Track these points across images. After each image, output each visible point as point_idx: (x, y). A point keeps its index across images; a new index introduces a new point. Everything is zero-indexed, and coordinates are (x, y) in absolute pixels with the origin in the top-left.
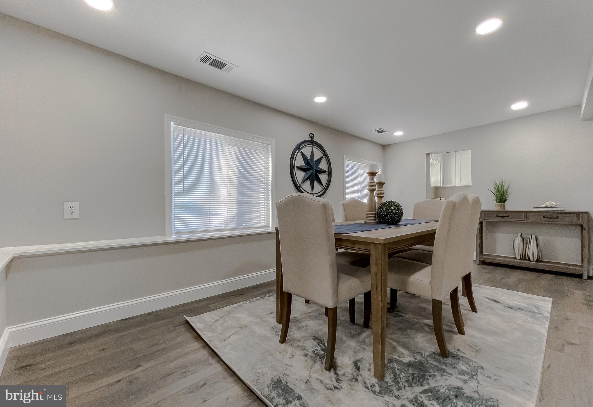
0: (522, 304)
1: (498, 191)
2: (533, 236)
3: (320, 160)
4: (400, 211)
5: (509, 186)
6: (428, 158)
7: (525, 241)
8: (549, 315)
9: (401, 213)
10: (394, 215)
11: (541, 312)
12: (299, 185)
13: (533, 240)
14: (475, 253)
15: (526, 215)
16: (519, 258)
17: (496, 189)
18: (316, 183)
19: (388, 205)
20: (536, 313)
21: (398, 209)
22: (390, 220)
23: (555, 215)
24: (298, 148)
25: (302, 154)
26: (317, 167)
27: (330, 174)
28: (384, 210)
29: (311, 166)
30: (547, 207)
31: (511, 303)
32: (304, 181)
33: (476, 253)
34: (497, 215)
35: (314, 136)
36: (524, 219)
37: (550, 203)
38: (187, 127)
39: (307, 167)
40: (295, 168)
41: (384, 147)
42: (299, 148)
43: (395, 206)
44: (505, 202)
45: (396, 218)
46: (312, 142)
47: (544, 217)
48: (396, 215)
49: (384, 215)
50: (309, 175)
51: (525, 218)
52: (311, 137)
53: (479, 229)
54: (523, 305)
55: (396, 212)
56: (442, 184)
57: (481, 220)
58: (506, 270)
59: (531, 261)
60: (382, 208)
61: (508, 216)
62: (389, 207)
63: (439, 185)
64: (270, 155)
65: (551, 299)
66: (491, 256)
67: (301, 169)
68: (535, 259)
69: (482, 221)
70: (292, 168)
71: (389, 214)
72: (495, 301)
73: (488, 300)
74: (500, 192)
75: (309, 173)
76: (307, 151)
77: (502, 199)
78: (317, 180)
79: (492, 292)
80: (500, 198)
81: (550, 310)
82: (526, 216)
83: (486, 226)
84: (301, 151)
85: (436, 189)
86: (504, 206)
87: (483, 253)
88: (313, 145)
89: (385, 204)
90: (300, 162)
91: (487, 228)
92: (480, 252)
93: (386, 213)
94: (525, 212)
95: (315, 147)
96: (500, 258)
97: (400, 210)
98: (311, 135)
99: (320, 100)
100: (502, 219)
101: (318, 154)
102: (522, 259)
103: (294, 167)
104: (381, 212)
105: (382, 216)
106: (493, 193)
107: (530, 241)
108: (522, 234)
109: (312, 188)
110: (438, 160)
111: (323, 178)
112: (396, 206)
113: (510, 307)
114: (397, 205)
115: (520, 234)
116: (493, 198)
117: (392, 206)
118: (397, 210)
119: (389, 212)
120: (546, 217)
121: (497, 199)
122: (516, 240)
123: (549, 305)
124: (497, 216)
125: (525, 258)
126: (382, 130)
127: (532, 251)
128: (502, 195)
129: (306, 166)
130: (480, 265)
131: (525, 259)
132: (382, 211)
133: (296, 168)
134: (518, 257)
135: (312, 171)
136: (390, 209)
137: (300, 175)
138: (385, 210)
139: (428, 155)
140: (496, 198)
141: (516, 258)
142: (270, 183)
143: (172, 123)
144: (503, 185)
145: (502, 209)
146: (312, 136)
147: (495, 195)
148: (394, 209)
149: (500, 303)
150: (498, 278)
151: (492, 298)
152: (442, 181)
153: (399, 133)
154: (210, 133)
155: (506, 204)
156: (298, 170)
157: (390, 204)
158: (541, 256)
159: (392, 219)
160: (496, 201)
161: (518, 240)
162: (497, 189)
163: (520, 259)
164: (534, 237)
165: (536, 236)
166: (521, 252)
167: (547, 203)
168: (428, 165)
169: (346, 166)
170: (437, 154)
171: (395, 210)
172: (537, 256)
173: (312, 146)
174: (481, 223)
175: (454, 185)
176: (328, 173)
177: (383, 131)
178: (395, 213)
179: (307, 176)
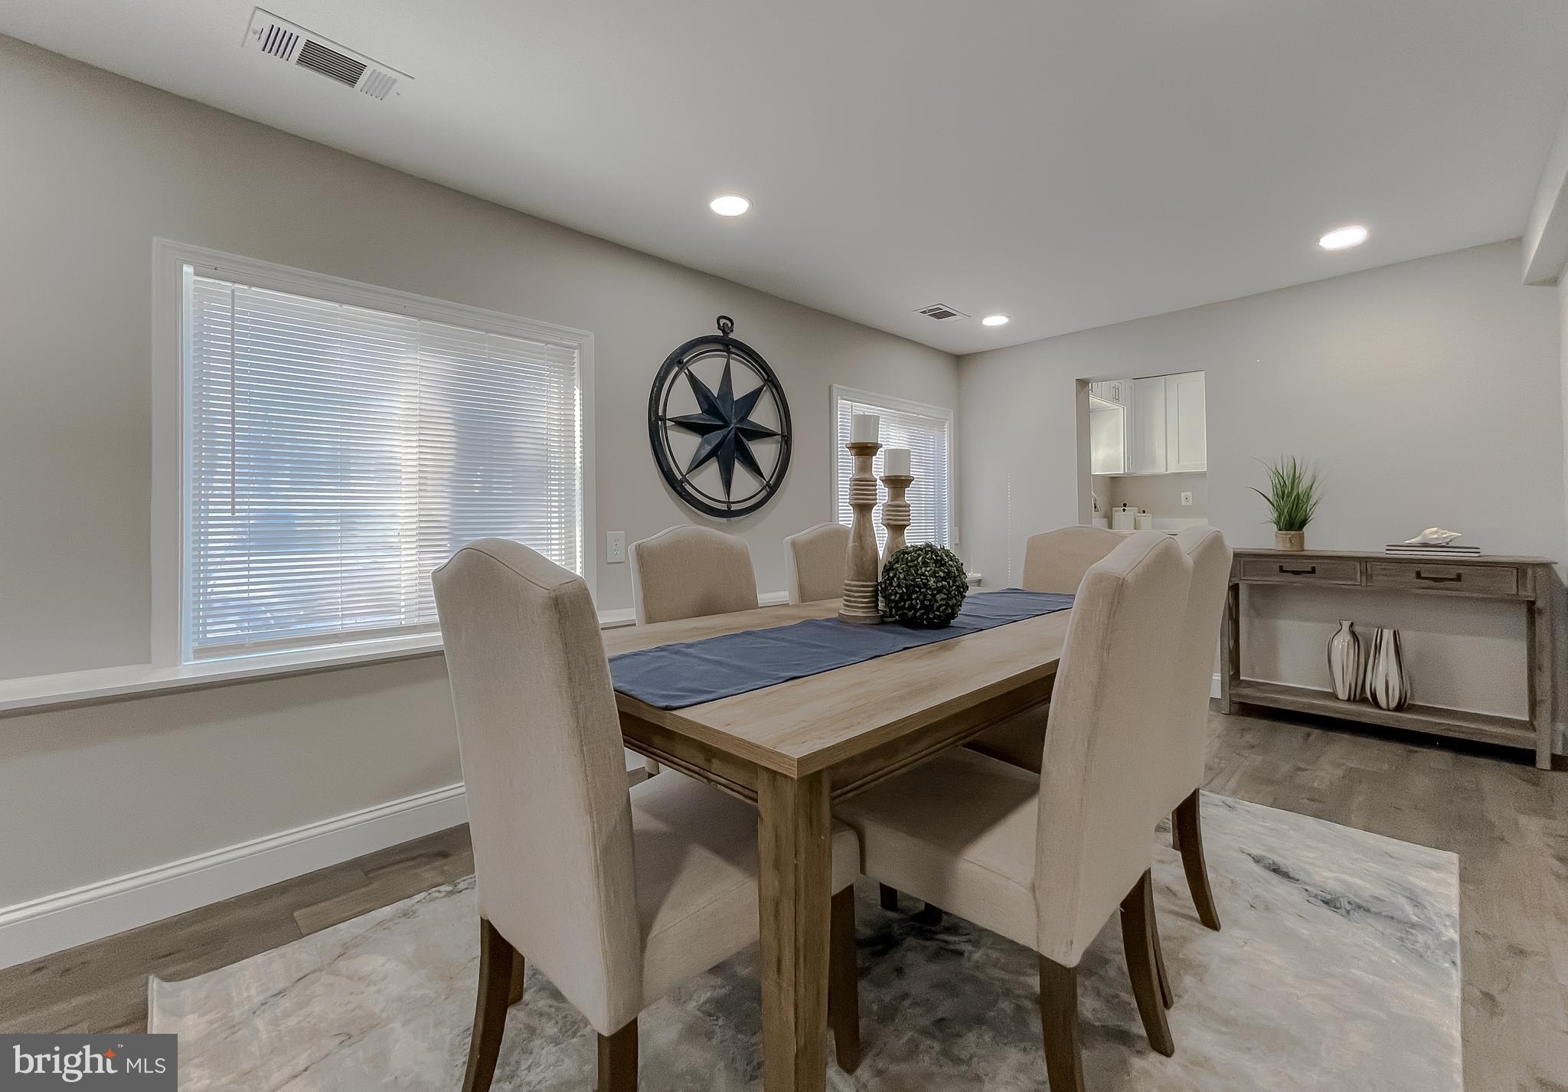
0: (1368, 885)
1: (1283, 493)
2: (1386, 632)
3: (752, 399)
4: (954, 581)
5: (1314, 481)
6: (1082, 394)
7: (1361, 643)
8: (1456, 937)
9: (958, 587)
10: (933, 595)
11: (1430, 919)
12: (679, 477)
13: (1388, 643)
14: (1217, 677)
15: (1364, 568)
16: (1346, 698)
17: (1277, 489)
18: (739, 470)
19: (912, 561)
20: (1414, 926)
21: (948, 574)
22: (918, 614)
23: (1453, 572)
24: (677, 360)
25: (692, 379)
26: (744, 418)
27: (786, 440)
28: (899, 578)
29: (720, 417)
30: (1426, 545)
31: (1328, 877)
32: (698, 464)
33: (1220, 678)
34: (1281, 567)
35: (732, 324)
36: (1359, 580)
37: (1436, 532)
38: (251, 285)
39: (705, 420)
40: (665, 424)
41: (959, 361)
42: (680, 362)
43: (936, 561)
44: (1302, 529)
45: (941, 605)
46: (725, 343)
47: (1419, 575)
48: (938, 597)
49: (898, 596)
50: (714, 444)
51: (1364, 579)
52: (722, 328)
53: (1230, 608)
54: (1366, 887)
55: (940, 584)
56: (1128, 469)
57: (1236, 580)
58: (1309, 735)
59: (1383, 709)
60: (893, 569)
61: (1313, 571)
62: (916, 566)
63: (1120, 471)
64: (577, 382)
65: (1454, 857)
66: (1265, 687)
67: (686, 424)
68: (1393, 704)
69: (1238, 584)
70: (656, 424)
71: (916, 592)
72: (1276, 870)
73: (1257, 869)
74: (1288, 497)
75: (716, 437)
76: (709, 369)
77: (1293, 520)
78: (741, 459)
79: (1265, 827)
80: (1290, 516)
81: (1455, 910)
82: (1367, 575)
83: (1250, 597)
84: (688, 370)
85: (1114, 480)
86: (1301, 538)
87: (1241, 678)
88: (729, 353)
89: (904, 555)
90: (682, 402)
91: (1252, 604)
92: (1231, 677)
93: (905, 590)
94: (1364, 560)
95: (734, 359)
96: (1290, 694)
97: (955, 577)
98: (722, 321)
99: (730, 206)
100: (1297, 578)
101: (744, 381)
102: (1355, 701)
103: (663, 419)
104: (891, 584)
105: (893, 597)
106: (1269, 500)
107: (1378, 648)
108: (1352, 624)
109: (727, 484)
110: (1116, 399)
111: (765, 453)
112: (940, 563)
113: (1329, 897)
114: (942, 559)
115: (1346, 625)
116: (1269, 513)
117: (925, 564)
118: (944, 579)
119: (914, 586)
120: (1422, 575)
121: (1279, 516)
122: (1336, 642)
123: (1452, 888)
124: (1282, 570)
125: (1362, 696)
126: (945, 309)
127: (1384, 676)
128: (1295, 506)
129: (706, 417)
130: (1233, 717)
131: (1363, 700)
132: (893, 578)
133: (669, 424)
134: (1342, 694)
135: (724, 431)
136: (917, 574)
137: (684, 446)
138: (902, 576)
139: (1083, 384)
140: (1276, 515)
141: (1334, 696)
142: (578, 470)
143: (188, 269)
144: (1297, 475)
145: (1293, 549)
146: (726, 324)
147: (1273, 506)
148: (934, 573)
149: (1293, 878)
150: (1286, 768)
151: (1268, 855)
152: (1128, 458)
153: (995, 321)
154: (344, 307)
155: (1305, 534)
156: (679, 428)
157: (919, 555)
158: (1409, 695)
159: (927, 609)
160: (1277, 523)
161: (1342, 643)
162: (1278, 486)
163: (1349, 700)
164: (1388, 635)
165: (1395, 633)
166: (1350, 677)
167: (1428, 531)
168: (1084, 416)
169: (839, 416)
170: (1114, 383)
171: (936, 577)
172: (1400, 693)
173: (724, 356)
174: (1234, 589)
175: (1160, 469)
176: (779, 438)
177: (947, 314)
178: (935, 589)
179: (708, 448)
